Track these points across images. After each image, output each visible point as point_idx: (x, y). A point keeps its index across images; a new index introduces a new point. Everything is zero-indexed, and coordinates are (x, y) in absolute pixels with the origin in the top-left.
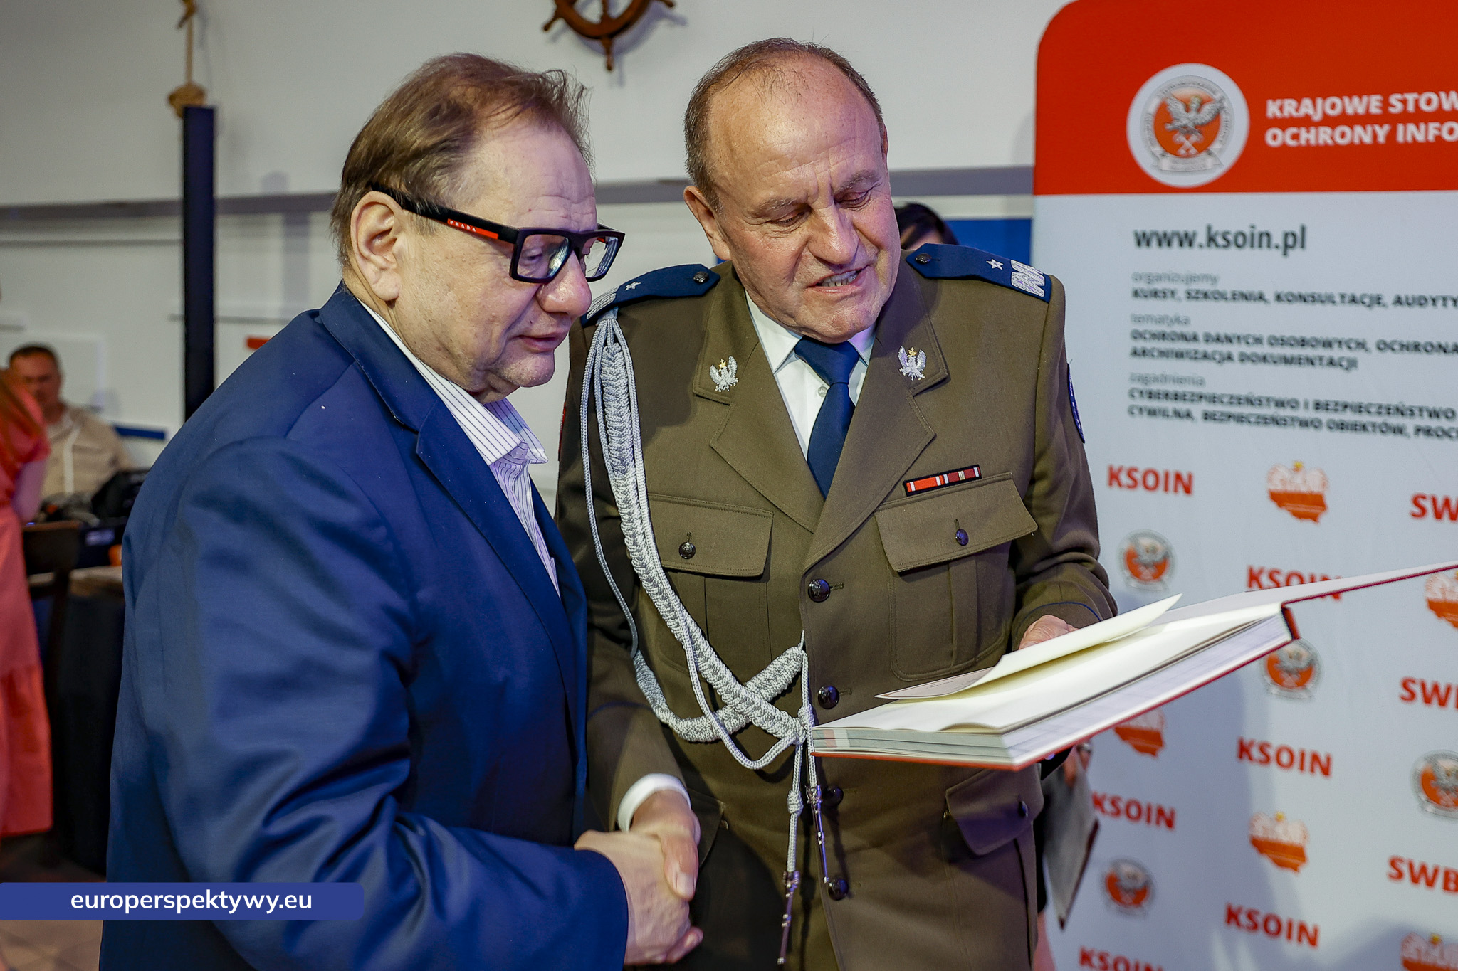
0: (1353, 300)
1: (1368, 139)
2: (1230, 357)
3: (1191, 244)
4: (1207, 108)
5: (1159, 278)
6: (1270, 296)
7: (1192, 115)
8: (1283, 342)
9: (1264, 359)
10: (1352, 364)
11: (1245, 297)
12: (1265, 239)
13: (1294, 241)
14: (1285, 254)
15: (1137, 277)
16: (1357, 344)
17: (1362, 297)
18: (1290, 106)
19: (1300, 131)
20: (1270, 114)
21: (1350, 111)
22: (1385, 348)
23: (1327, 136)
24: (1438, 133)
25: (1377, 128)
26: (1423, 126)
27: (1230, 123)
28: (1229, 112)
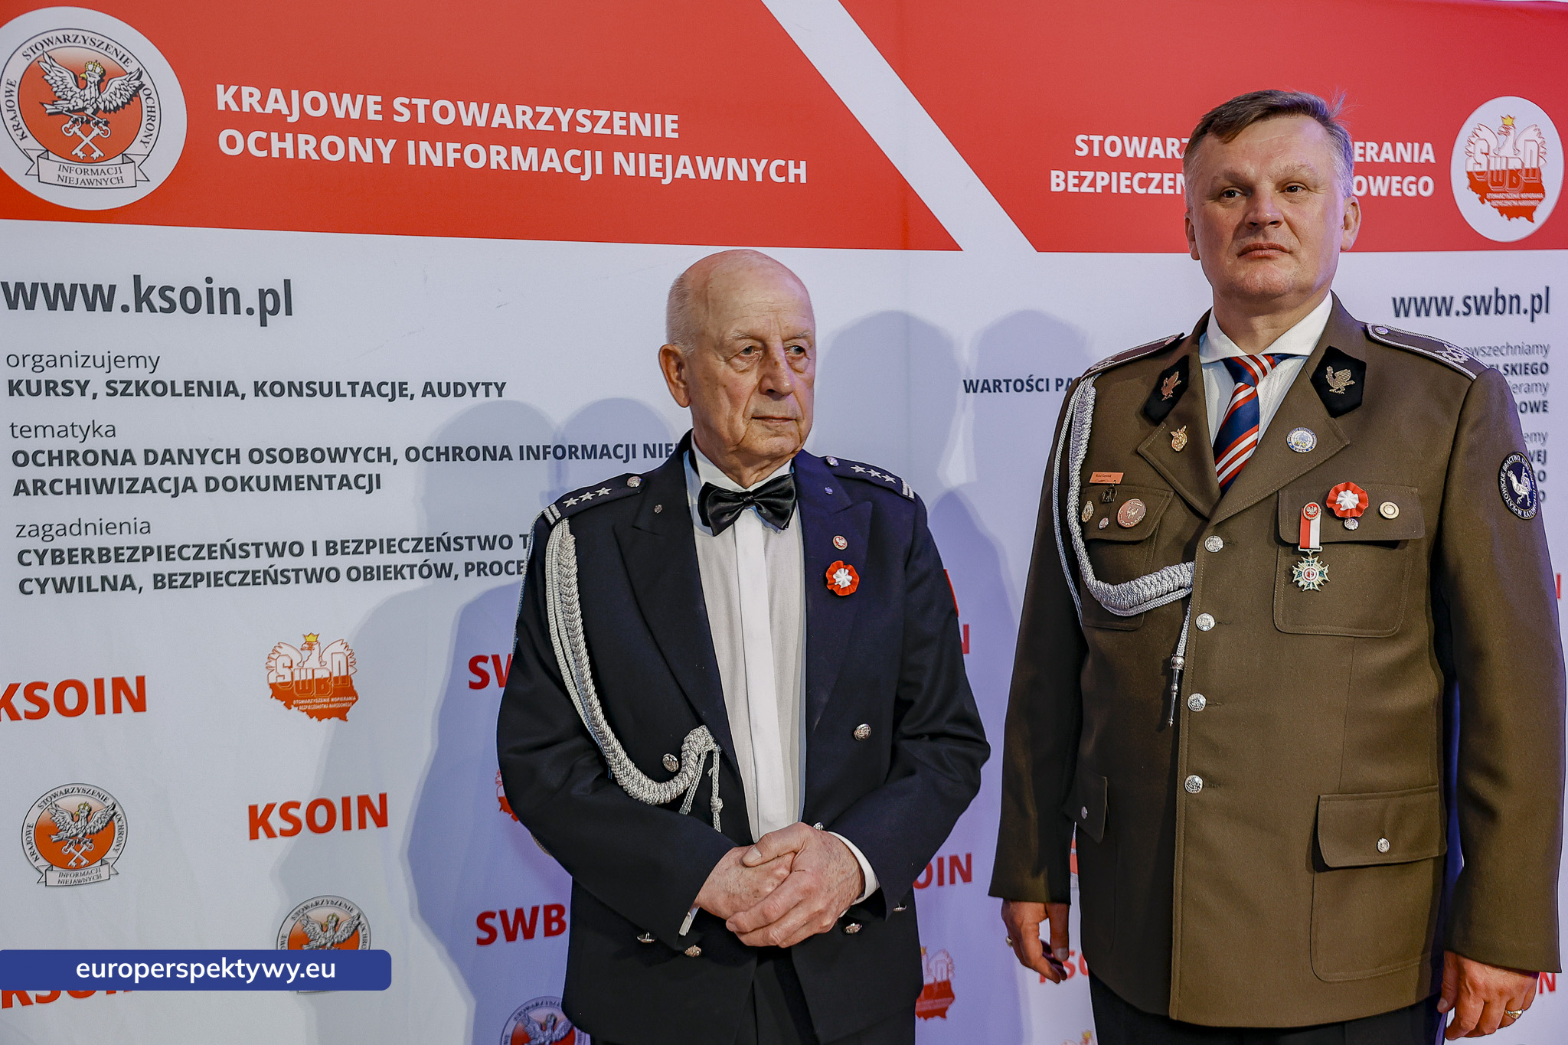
0: (368, 390)
1: (368, 158)
2: (189, 485)
4: (115, 83)
5: (55, 361)
6: (245, 386)
7: (90, 92)
8: (272, 456)
9: (245, 483)
10: (374, 482)
11: (208, 389)
12: (230, 297)
13: (275, 303)
14: (263, 323)
15: (14, 360)
16: (380, 455)
17: (380, 386)
18: (251, 97)
19: (269, 136)
20: (221, 107)
21: (340, 114)
22: (417, 459)
23: (310, 148)
24: (459, 157)
25: (379, 142)
26: (439, 145)
27: (157, 114)
28: (154, 95)
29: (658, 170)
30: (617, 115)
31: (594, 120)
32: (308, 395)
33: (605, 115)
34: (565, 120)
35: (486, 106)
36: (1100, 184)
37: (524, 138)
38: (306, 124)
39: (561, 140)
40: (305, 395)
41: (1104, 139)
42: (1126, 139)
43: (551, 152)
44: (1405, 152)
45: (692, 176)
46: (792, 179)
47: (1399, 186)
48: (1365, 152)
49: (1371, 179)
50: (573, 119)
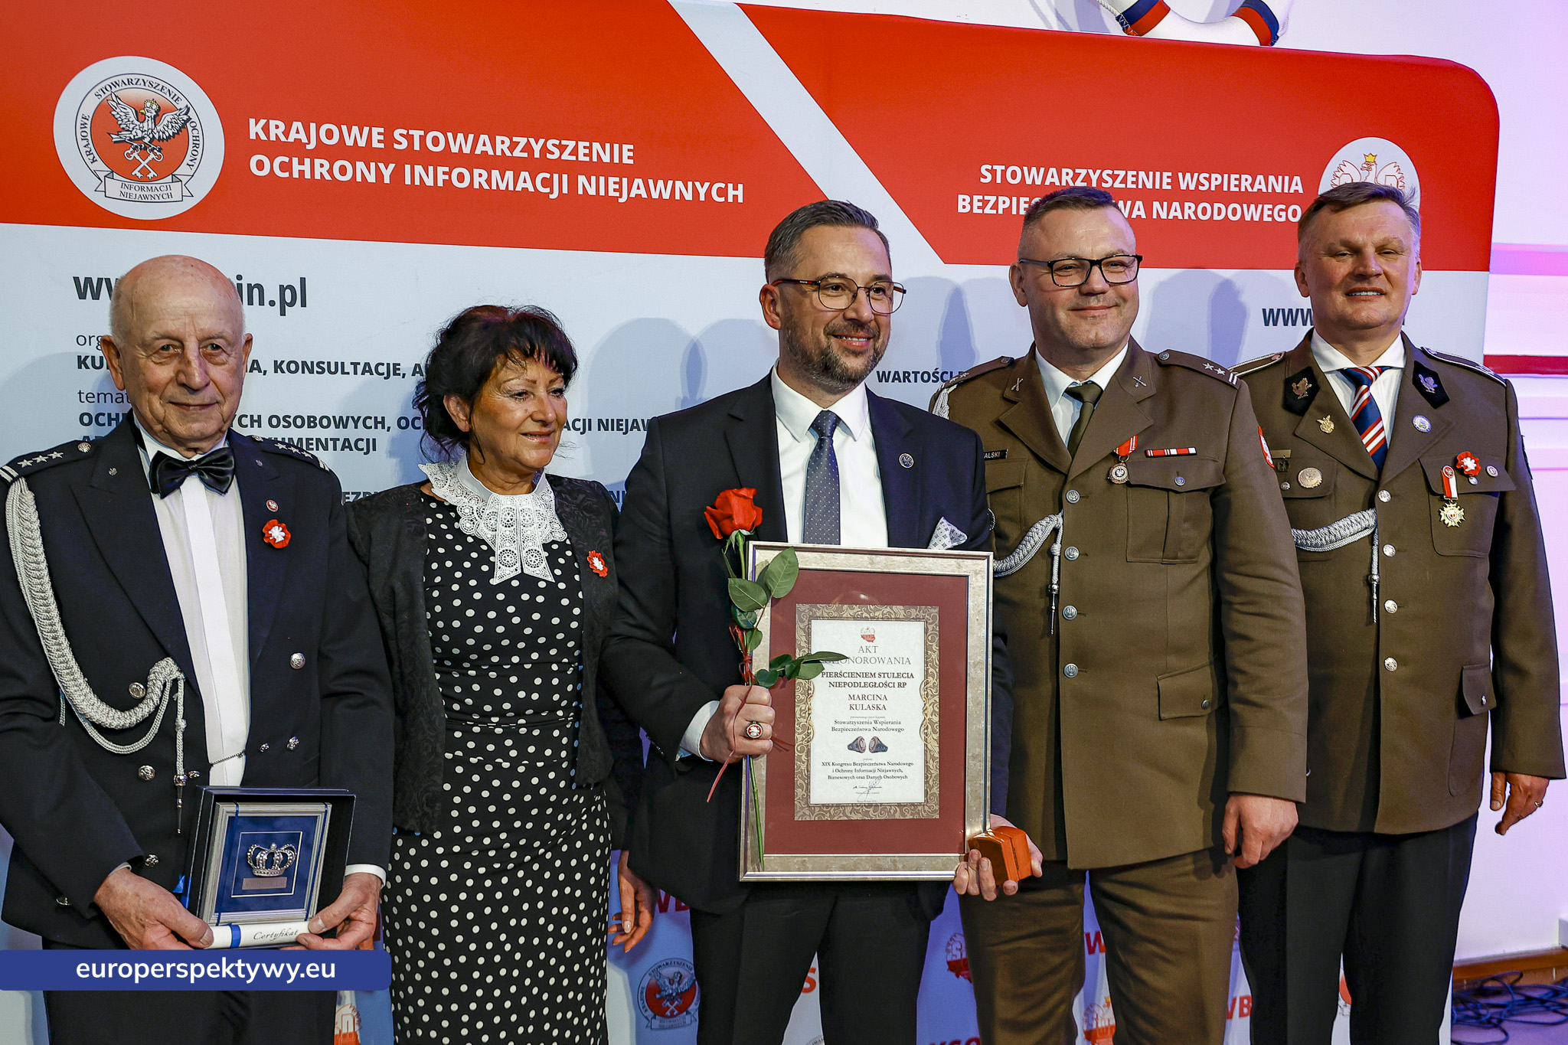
0: (367, 369)
1: (371, 178)
4: (168, 117)
6: (267, 365)
7: (148, 125)
10: (372, 445)
12: (256, 291)
13: (293, 296)
14: (283, 313)
16: (376, 422)
17: (377, 366)
18: (277, 128)
19: (291, 161)
20: (253, 136)
21: (349, 142)
22: (407, 427)
23: (324, 171)
24: (448, 178)
25: (381, 165)
26: (431, 168)
27: (201, 143)
28: (198, 127)
29: (615, 190)
30: (581, 144)
31: (562, 148)
32: (317, 372)
33: (571, 144)
34: (537, 148)
35: (471, 137)
36: (1001, 207)
37: (502, 163)
38: (322, 151)
39: (533, 165)
40: (315, 372)
41: (1006, 169)
42: (1025, 169)
43: (524, 174)
44: (1276, 184)
45: (645, 195)
46: (730, 200)
47: (1270, 213)
48: (1240, 183)
49: (1245, 206)
50: (544, 147)
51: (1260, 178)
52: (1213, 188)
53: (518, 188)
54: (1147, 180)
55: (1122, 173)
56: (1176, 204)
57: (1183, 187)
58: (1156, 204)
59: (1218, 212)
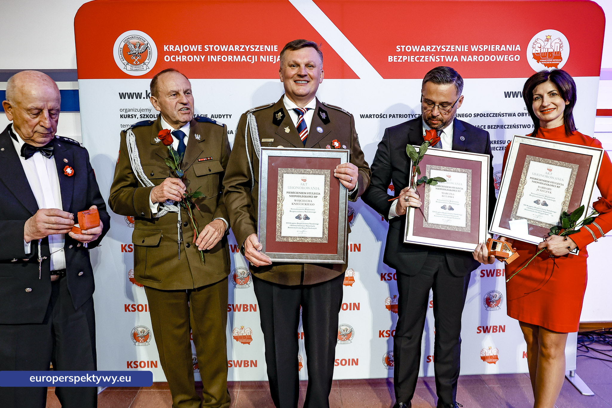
1: (198, 60)
3: (140, 98)
4: (142, 46)
5: (130, 110)
7: (137, 49)
15: (121, 110)
18: (171, 48)
19: (176, 56)
20: (165, 50)
21: (192, 50)
23: (185, 59)
24: (221, 59)
25: (201, 56)
26: (215, 56)
27: (151, 53)
28: (150, 49)
29: (272, 60)
30: (261, 46)
31: (255, 48)
33: (258, 46)
34: (247, 48)
35: (227, 46)
36: (404, 59)
37: (237, 53)
38: (184, 53)
39: (246, 53)
41: (406, 47)
42: (413, 46)
43: (244, 56)
44: (509, 48)
47: (507, 58)
48: (495, 48)
49: (497, 56)
50: (250, 48)
51: (503, 46)
52: (484, 50)
53: (242, 61)
54: (458, 48)
55: (449, 46)
56: (470, 56)
57: (473, 50)
58: (462, 57)
59: (486, 58)
